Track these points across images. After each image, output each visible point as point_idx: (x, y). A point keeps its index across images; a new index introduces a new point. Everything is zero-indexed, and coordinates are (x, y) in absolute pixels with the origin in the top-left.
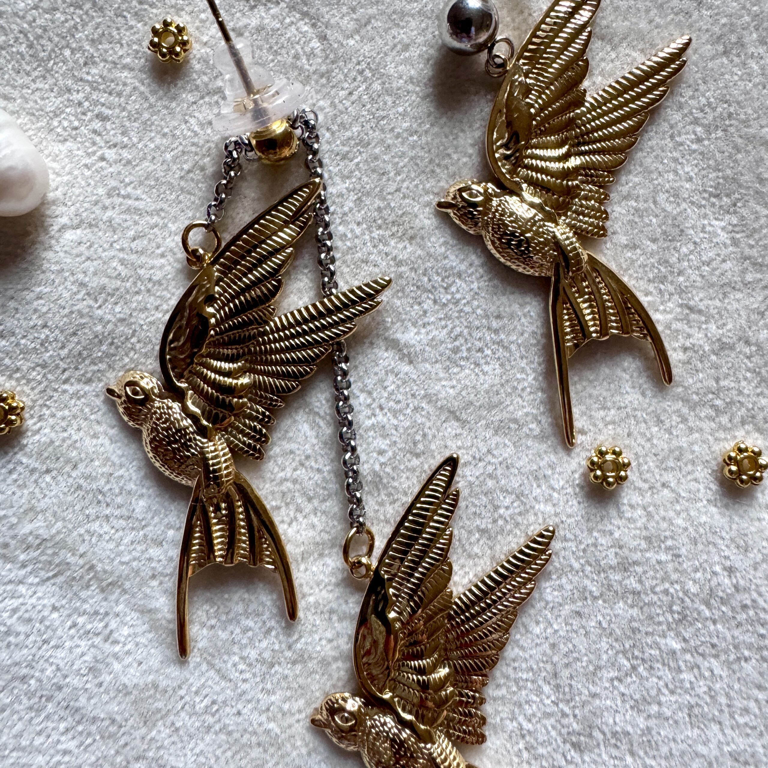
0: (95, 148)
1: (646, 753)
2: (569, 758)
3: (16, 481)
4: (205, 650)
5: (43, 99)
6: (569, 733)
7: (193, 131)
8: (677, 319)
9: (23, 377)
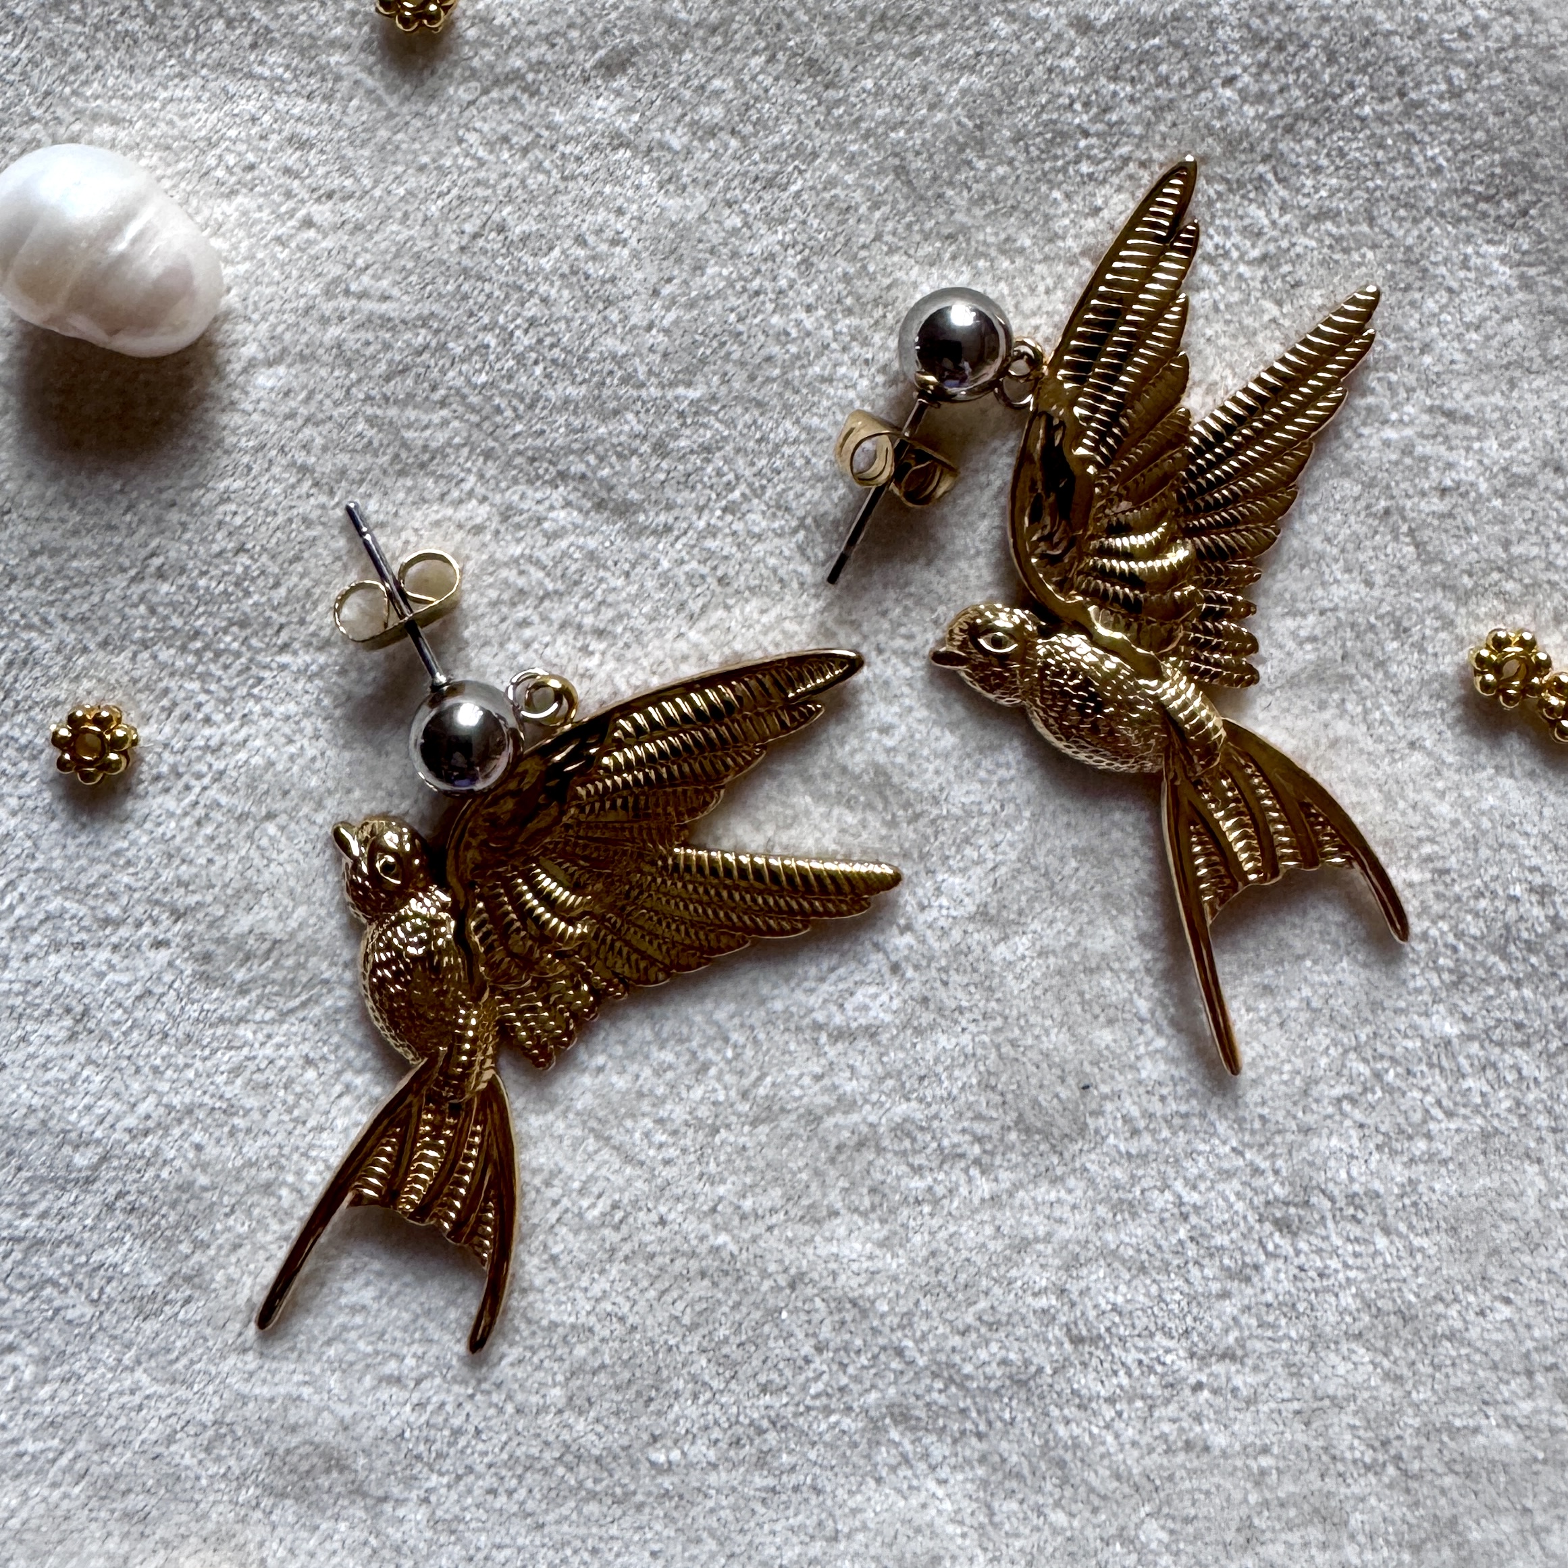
0: (290, 204)
1: (1411, 1227)
2: (1270, 1247)
3: (212, 839)
4: (591, 1113)
5: (183, 116)
6: (1268, 1203)
7: (474, 157)
8: (1421, 435)
9: (207, 647)
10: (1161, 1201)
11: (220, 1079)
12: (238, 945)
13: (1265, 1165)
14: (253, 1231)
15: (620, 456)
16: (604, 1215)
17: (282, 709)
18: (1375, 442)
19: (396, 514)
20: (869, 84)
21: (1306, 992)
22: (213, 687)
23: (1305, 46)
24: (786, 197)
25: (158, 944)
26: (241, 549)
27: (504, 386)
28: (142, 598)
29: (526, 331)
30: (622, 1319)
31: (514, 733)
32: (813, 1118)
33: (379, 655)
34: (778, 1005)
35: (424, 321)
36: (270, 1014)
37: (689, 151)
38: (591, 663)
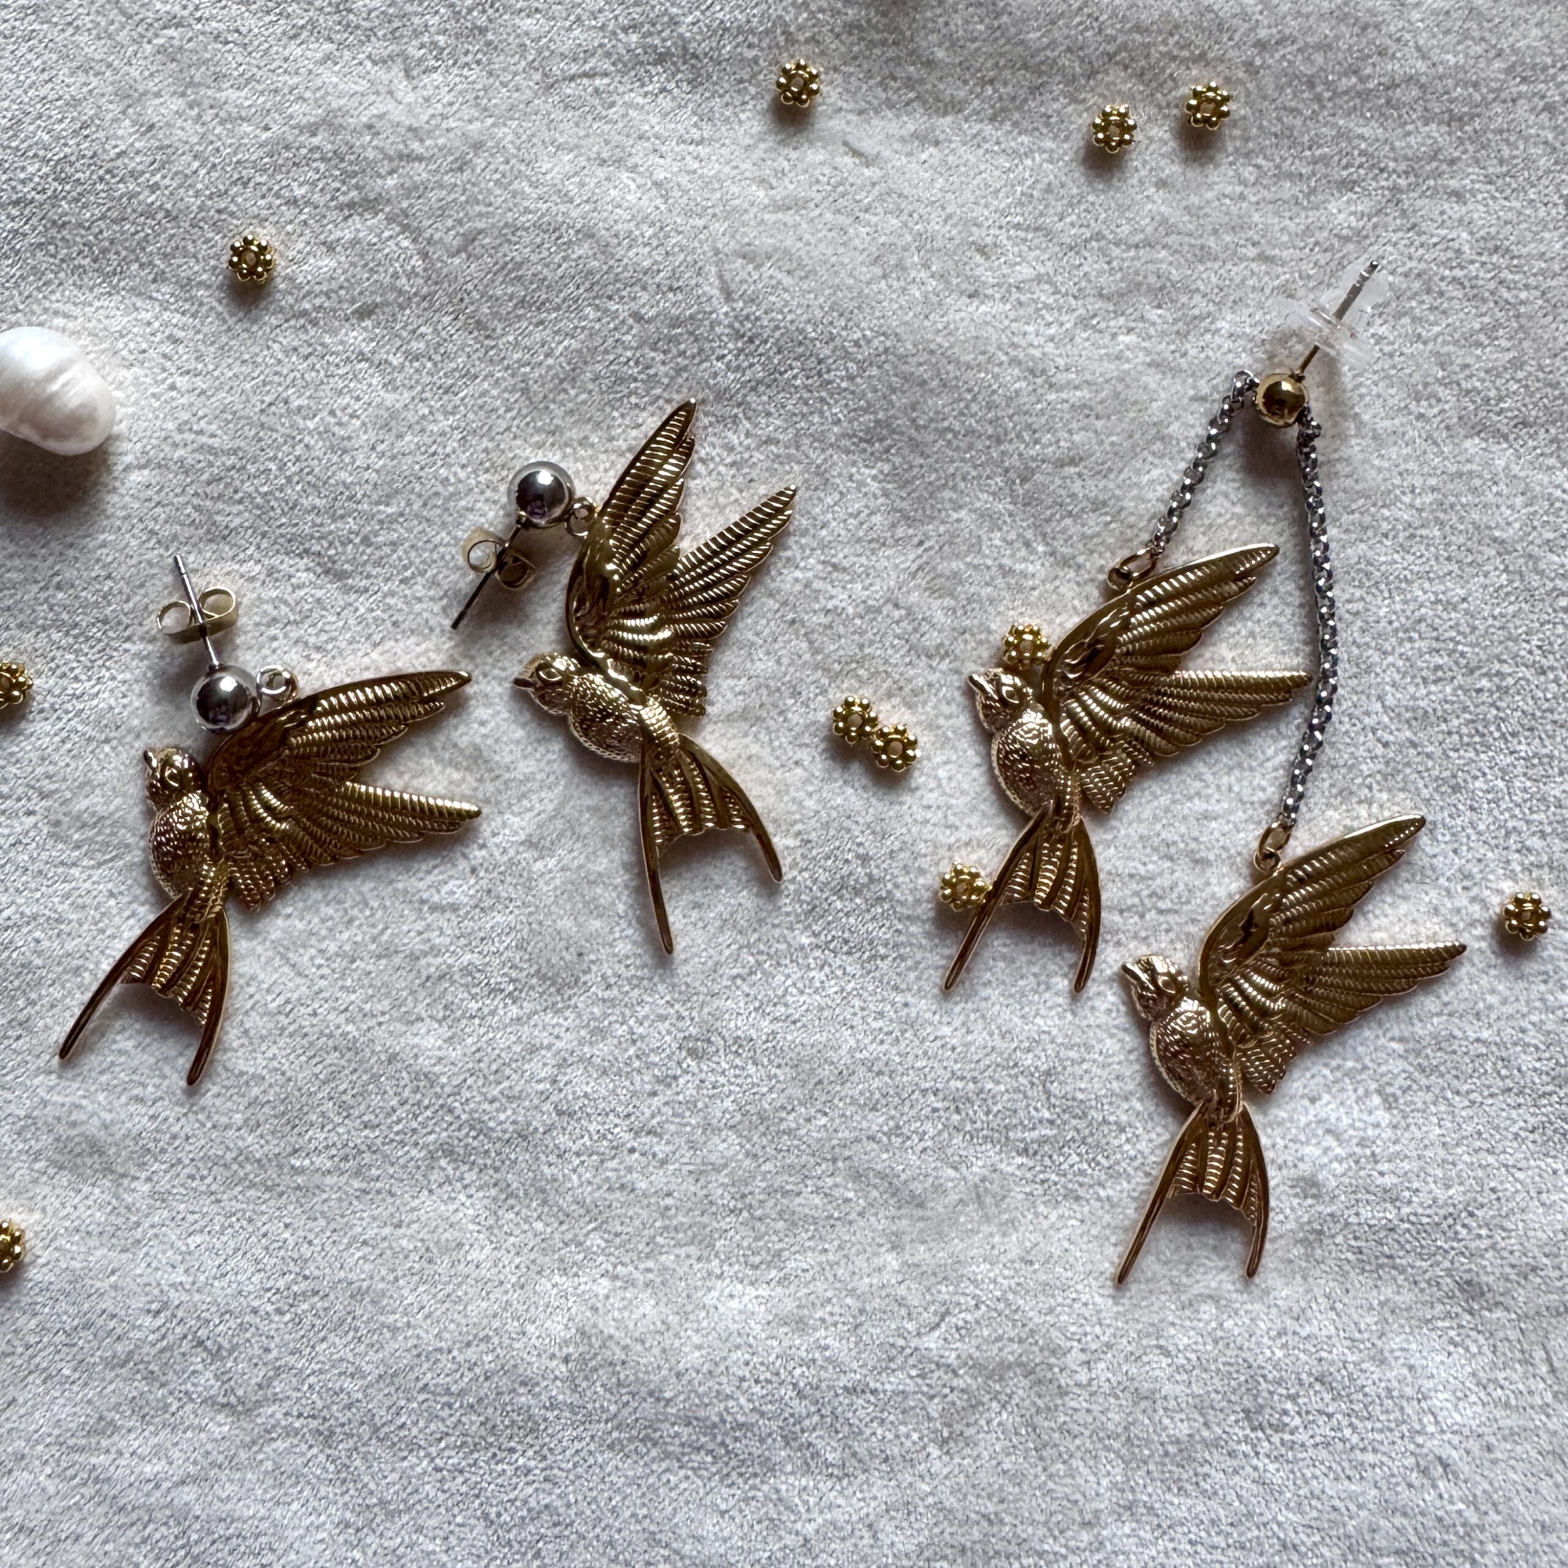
10: (621, 1030)
11: (56, 900)
12: (78, 818)
13: (685, 1014)
14: (64, 997)
15: (343, 544)
16: (280, 1006)
17: (122, 676)
18: (789, 578)
19: (205, 565)
20: (511, 338)
21: (720, 908)
22: (82, 659)
23: (766, 342)
24: (457, 400)
25: (30, 813)
26: (109, 577)
27: (278, 494)
28: (46, 600)
29: (294, 464)
30: (283, 1073)
31: (254, 700)
32: (414, 957)
33: (184, 648)
34: (400, 886)
35: (235, 452)
36: (93, 862)
37: (402, 367)
38: (311, 666)
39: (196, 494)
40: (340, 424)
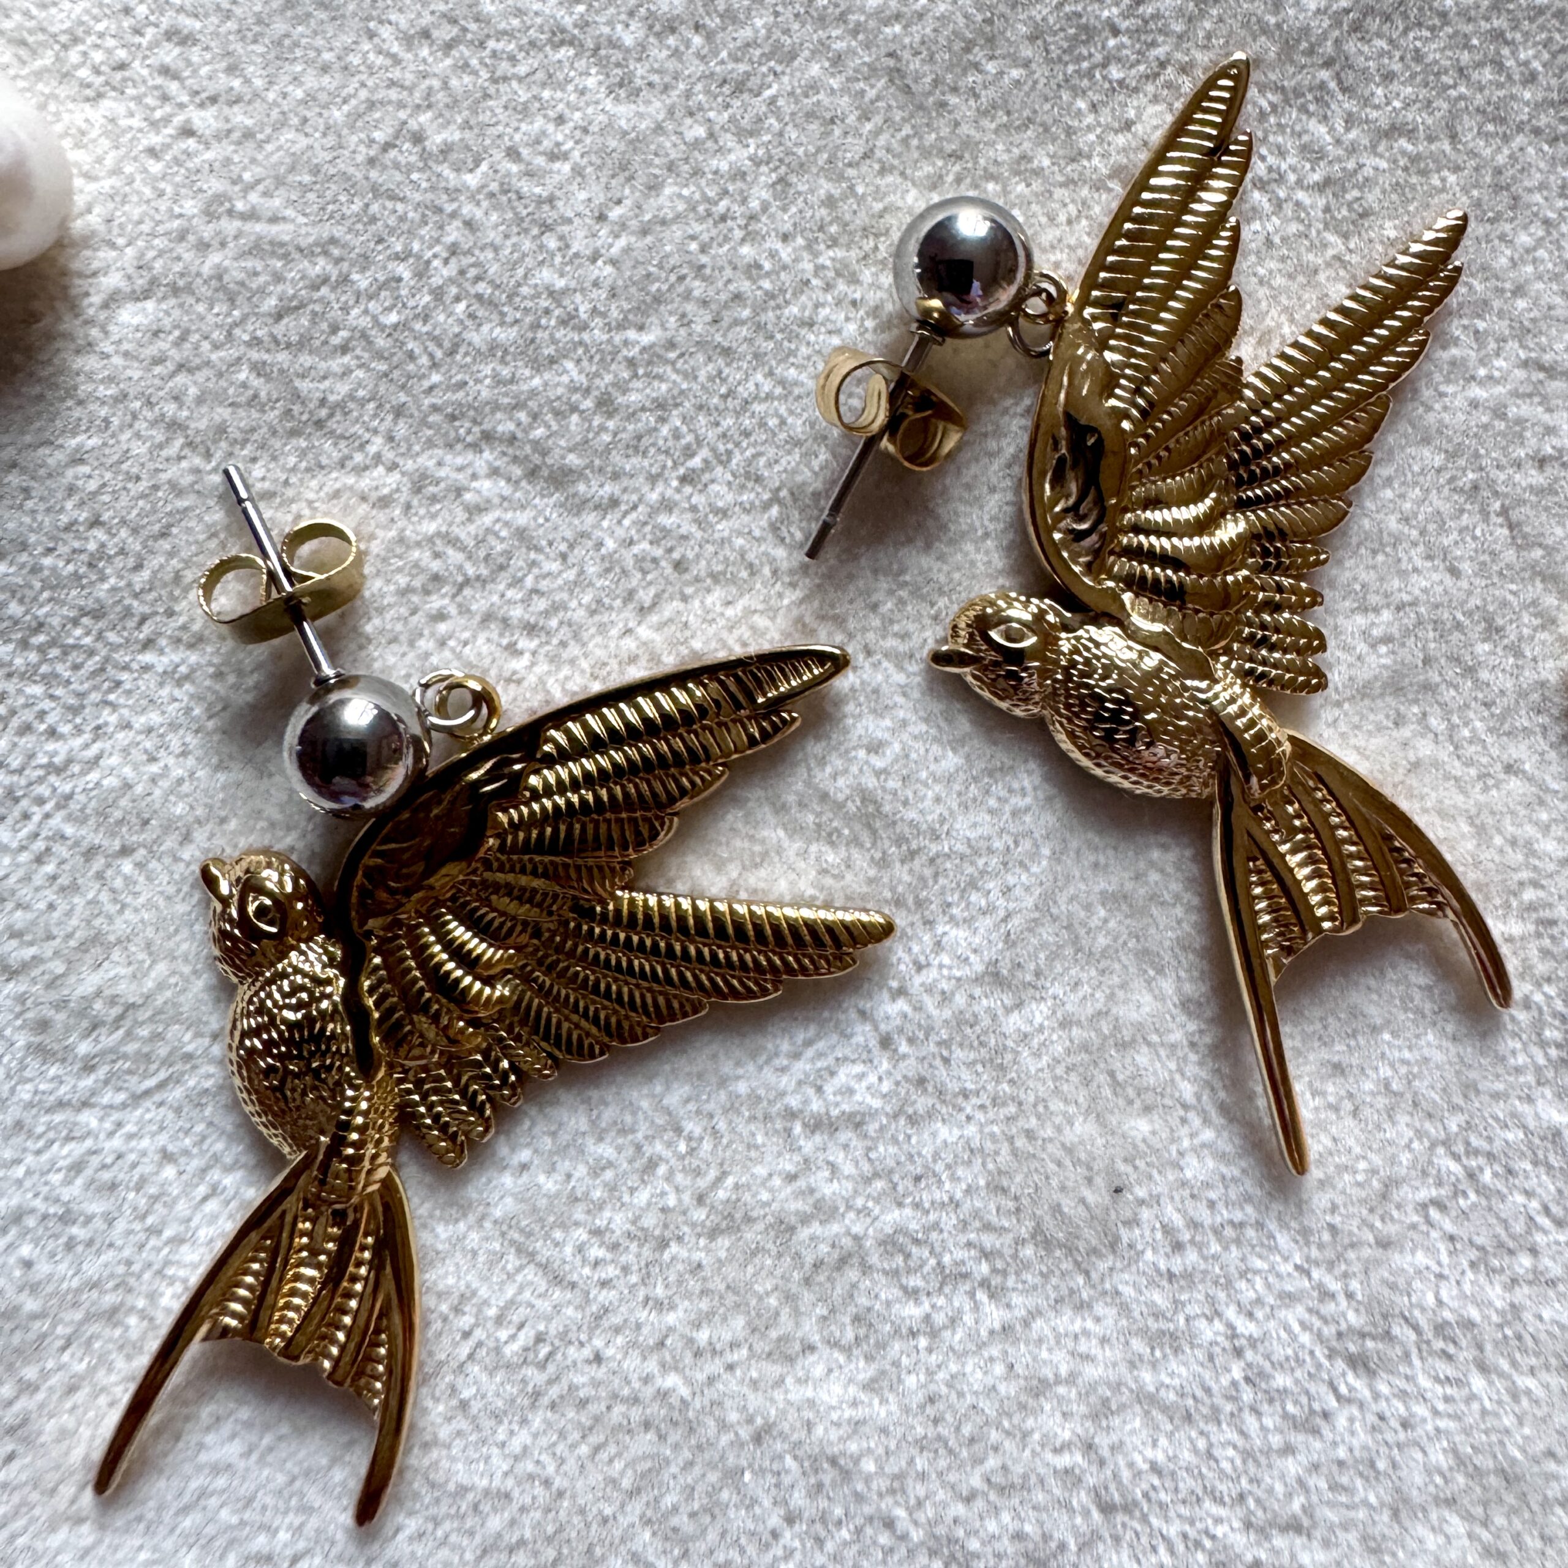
10: (1209, 1332)
11: (56, 1178)
12: (82, 1012)
13: (1334, 1286)
14: (92, 1370)
15: (557, 413)
16: (526, 1349)
17: (143, 719)
18: (1459, 402)
19: (286, 483)
21: (1385, 1070)
22: (59, 692)
24: (759, 105)
27: (418, 326)
29: (446, 262)
30: (547, 1483)
31: (416, 742)
32: (784, 1228)
33: (261, 650)
34: (742, 1088)
35: (324, 247)
36: (121, 1097)
37: (642, 46)
38: (519, 664)
39: (255, 342)
40: (529, 174)
